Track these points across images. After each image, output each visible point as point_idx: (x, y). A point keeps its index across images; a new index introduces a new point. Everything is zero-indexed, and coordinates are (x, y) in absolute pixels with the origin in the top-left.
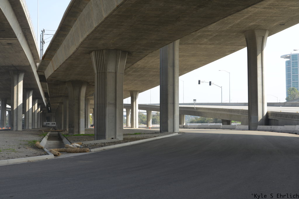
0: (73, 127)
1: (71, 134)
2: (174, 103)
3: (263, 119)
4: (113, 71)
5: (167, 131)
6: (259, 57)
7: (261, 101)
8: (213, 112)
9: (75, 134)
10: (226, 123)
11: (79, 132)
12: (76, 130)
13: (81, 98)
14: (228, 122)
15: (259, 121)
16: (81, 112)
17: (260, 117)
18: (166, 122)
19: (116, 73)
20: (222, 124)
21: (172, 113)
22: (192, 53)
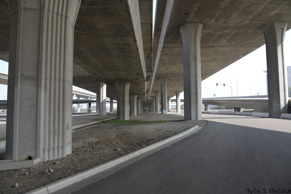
0: (120, 115)
1: (119, 120)
2: (196, 93)
3: (285, 107)
4: (35, 5)
5: (190, 119)
6: (279, 48)
7: (283, 90)
8: (228, 102)
9: (121, 119)
10: (237, 110)
11: (124, 118)
12: (121, 117)
13: (125, 92)
14: (239, 110)
15: (281, 109)
16: (125, 103)
17: (282, 105)
18: (189, 111)
19: (40, 10)
20: (234, 110)
21: (195, 102)
22: (213, 57)
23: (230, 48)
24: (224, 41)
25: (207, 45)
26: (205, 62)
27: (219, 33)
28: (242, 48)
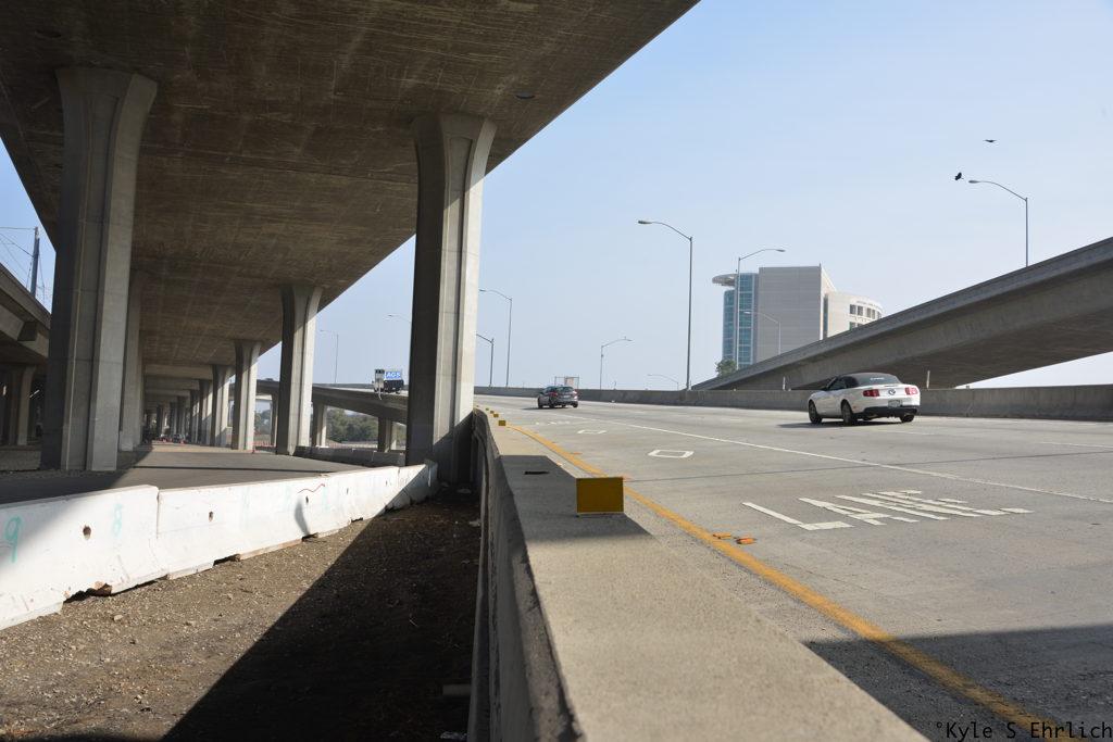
3: (451, 438)
6: (450, 213)
7: (450, 372)
15: (434, 442)
17: (441, 428)
22: (296, 204)
23: (345, 181)
24: (298, 151)
25: (231, 154)
26: (281, 222)
27: (247, 118)
28: (391, 183)
